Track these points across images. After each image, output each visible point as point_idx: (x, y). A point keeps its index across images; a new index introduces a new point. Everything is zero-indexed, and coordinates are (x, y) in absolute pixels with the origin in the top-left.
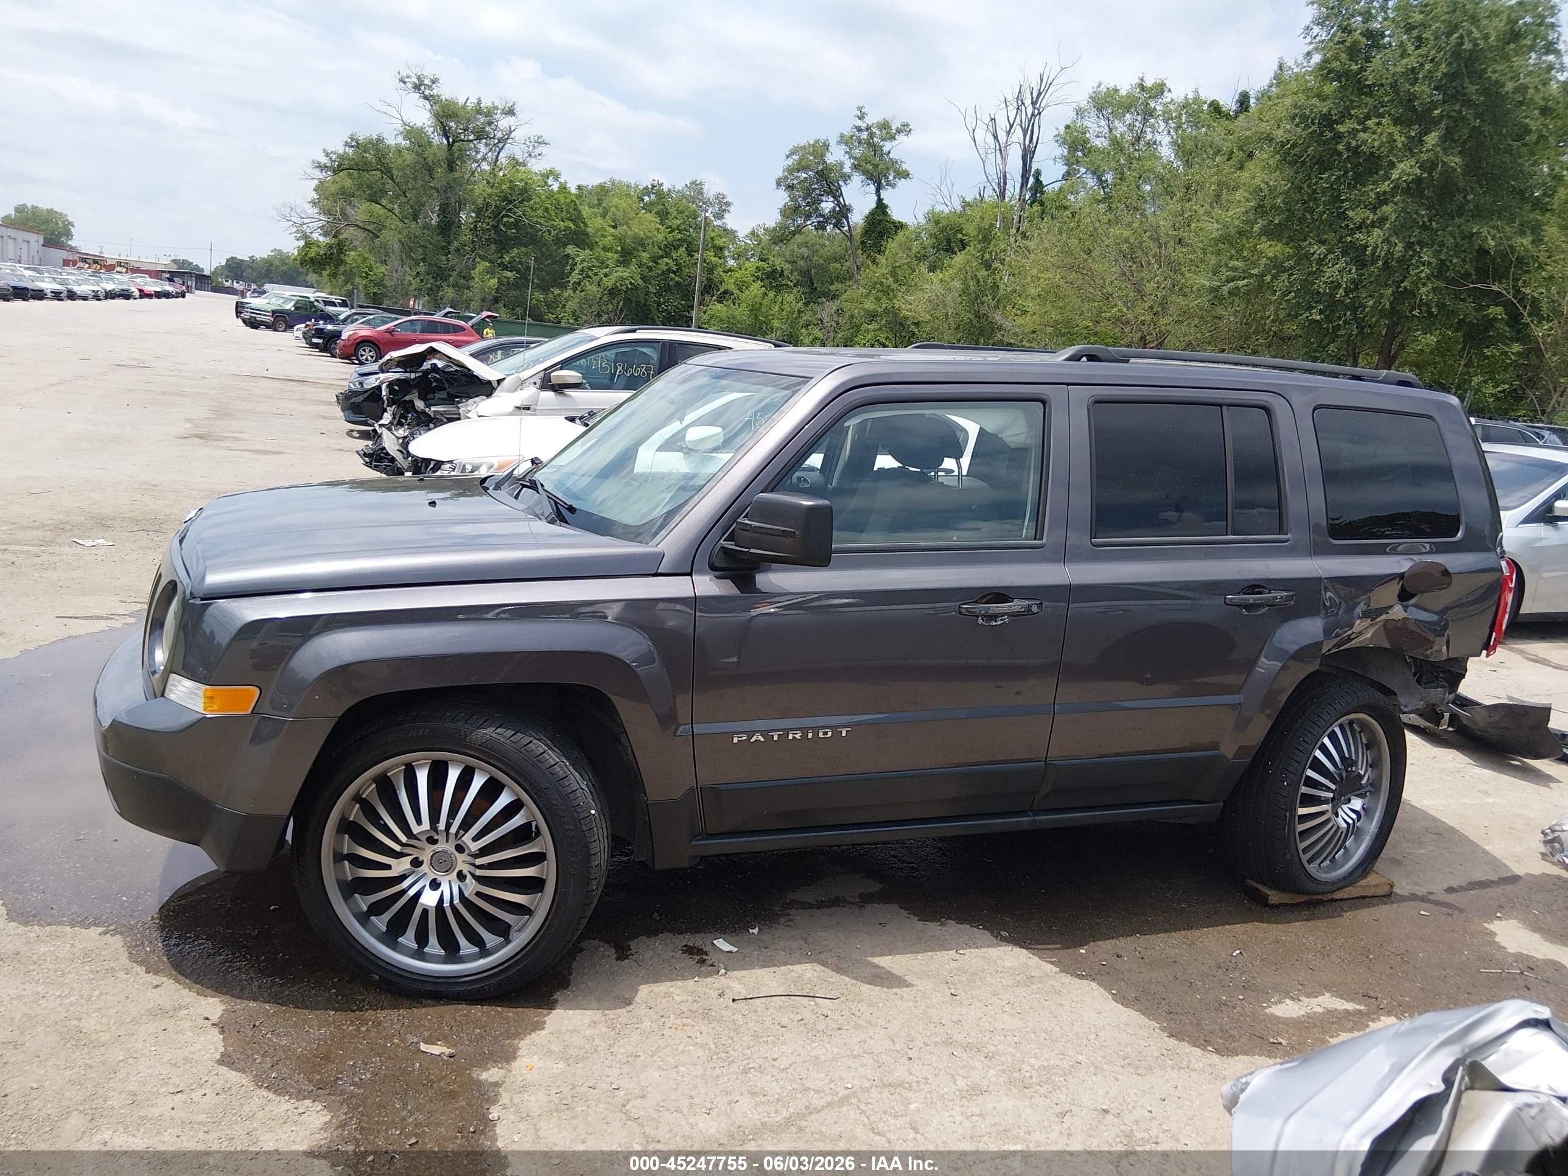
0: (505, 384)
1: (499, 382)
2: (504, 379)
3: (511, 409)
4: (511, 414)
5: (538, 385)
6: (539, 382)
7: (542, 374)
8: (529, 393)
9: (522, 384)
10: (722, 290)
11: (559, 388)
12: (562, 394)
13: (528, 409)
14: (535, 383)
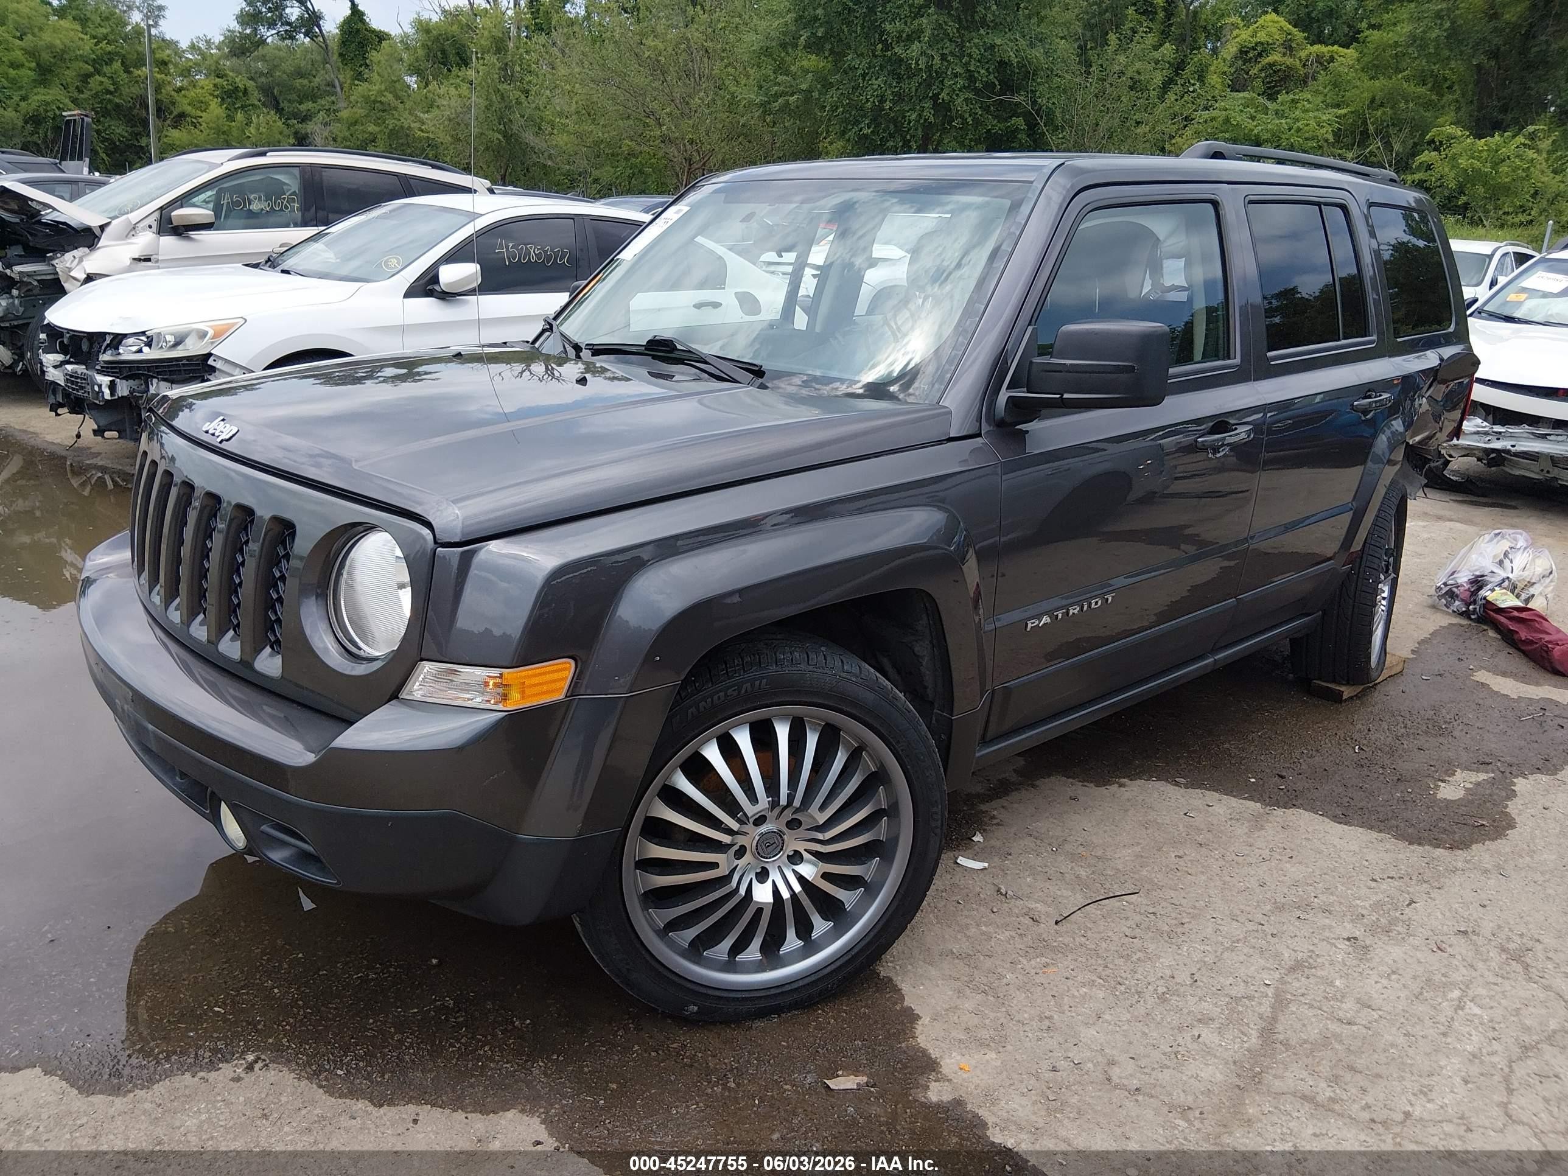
0: (108, 230)
1: (102, 228)
2: (108, 224)
3: (128, 262)
4: (129, 270)
5: (154, 228)
6: (155, 225)
7: (157, 215)
8: (145, 240)
9: (133, 230)
10: (175, 113)
11: (181, 231)
12: (188, 238)
13: (149, 260)
14: (150, 227)
